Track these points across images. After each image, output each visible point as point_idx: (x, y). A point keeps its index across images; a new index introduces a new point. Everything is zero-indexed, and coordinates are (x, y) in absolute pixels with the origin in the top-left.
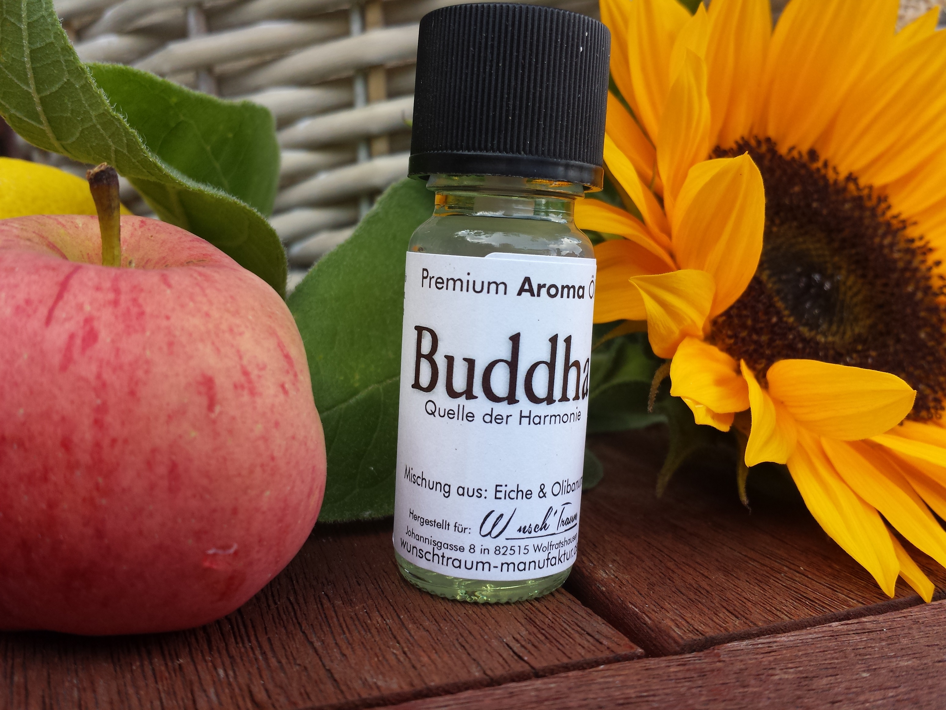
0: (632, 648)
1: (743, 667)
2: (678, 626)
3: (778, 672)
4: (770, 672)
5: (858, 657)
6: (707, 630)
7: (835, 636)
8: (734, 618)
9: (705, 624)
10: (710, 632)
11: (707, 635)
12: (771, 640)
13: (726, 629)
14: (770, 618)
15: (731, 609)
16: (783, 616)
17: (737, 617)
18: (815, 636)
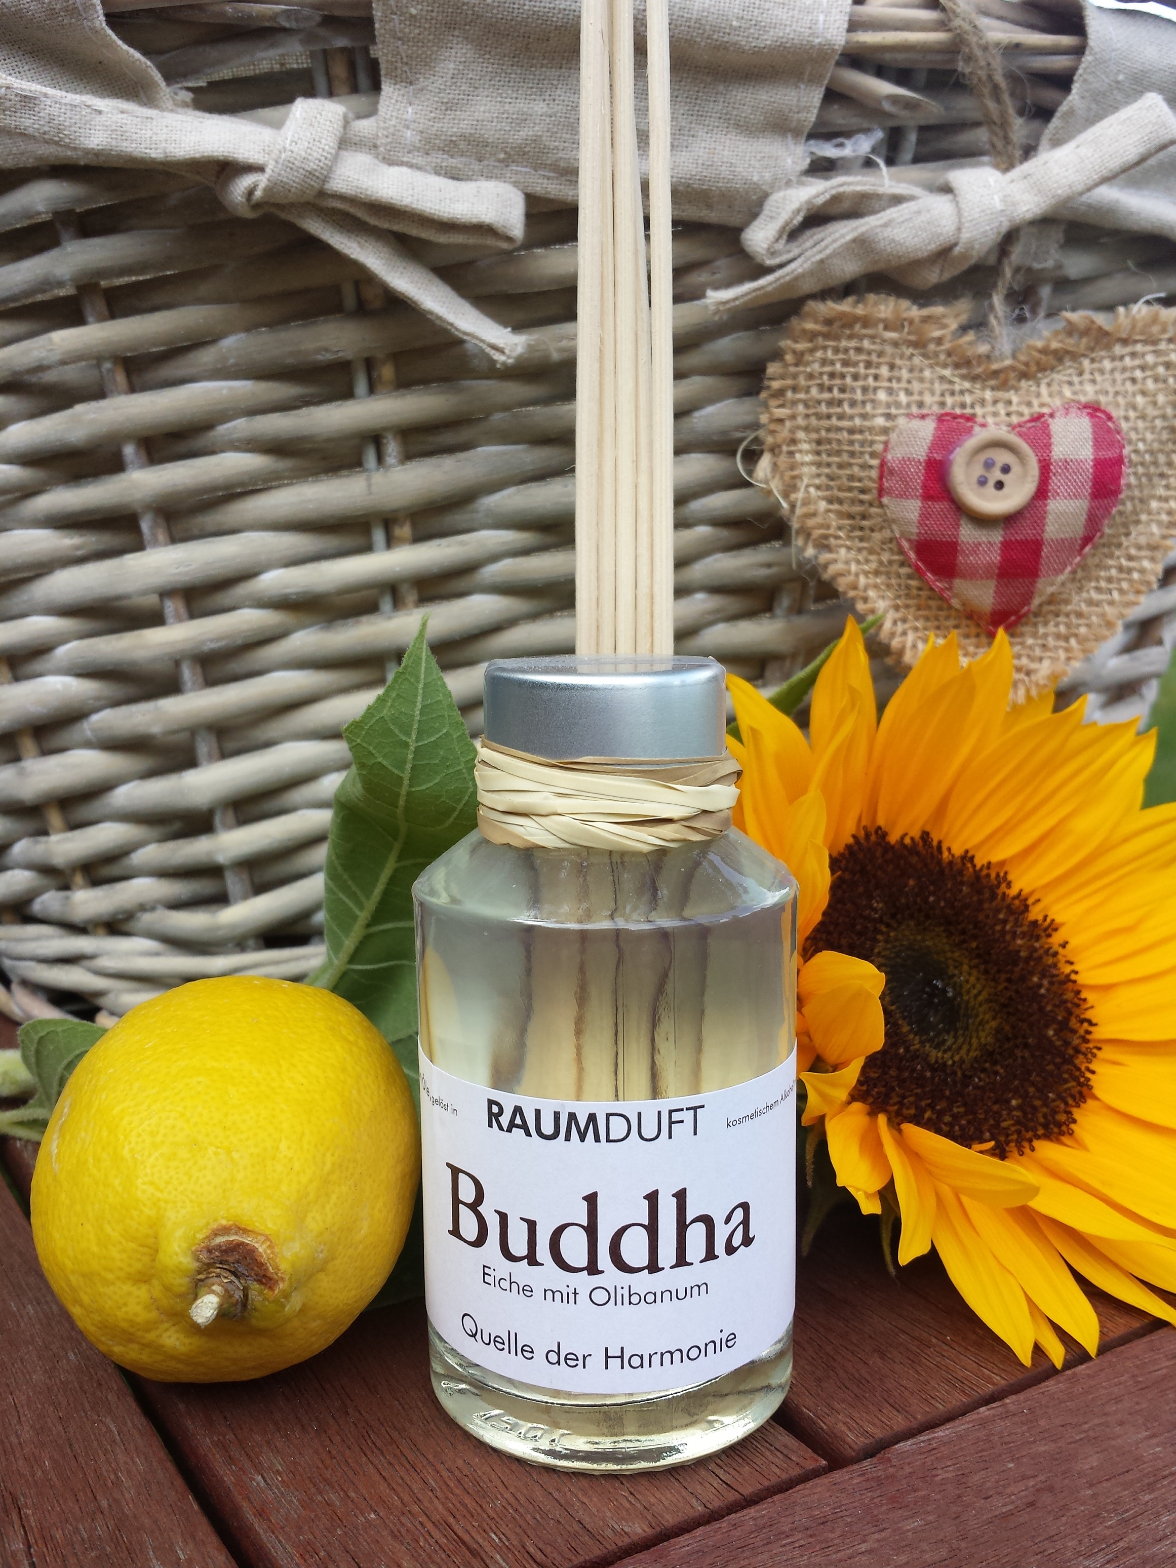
0: (817, 1461)
1: (911, 1470)
2: (850, 1430)
3: (940, 1472)
4: (934, 1473)
5: (1004, 1446)
6: (876, 1431)
7: (984, 1423)
8: (896, 1413)
9: (873, 1424)
10: (879, 1434)
11: (876, 1437)
12: (931, 1436)
13: (891, 1428)
14: (927, 1409)
15: (891, 1401)
16: (938, 1405)
17: (898, 1411)
18: (966, 1426)
